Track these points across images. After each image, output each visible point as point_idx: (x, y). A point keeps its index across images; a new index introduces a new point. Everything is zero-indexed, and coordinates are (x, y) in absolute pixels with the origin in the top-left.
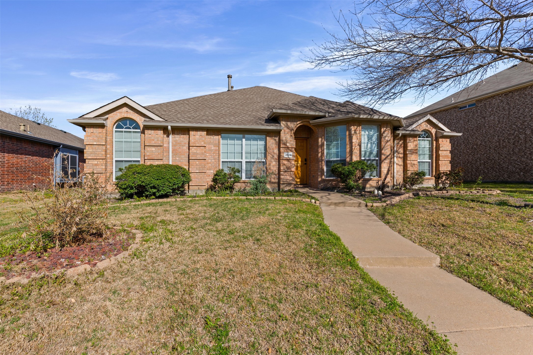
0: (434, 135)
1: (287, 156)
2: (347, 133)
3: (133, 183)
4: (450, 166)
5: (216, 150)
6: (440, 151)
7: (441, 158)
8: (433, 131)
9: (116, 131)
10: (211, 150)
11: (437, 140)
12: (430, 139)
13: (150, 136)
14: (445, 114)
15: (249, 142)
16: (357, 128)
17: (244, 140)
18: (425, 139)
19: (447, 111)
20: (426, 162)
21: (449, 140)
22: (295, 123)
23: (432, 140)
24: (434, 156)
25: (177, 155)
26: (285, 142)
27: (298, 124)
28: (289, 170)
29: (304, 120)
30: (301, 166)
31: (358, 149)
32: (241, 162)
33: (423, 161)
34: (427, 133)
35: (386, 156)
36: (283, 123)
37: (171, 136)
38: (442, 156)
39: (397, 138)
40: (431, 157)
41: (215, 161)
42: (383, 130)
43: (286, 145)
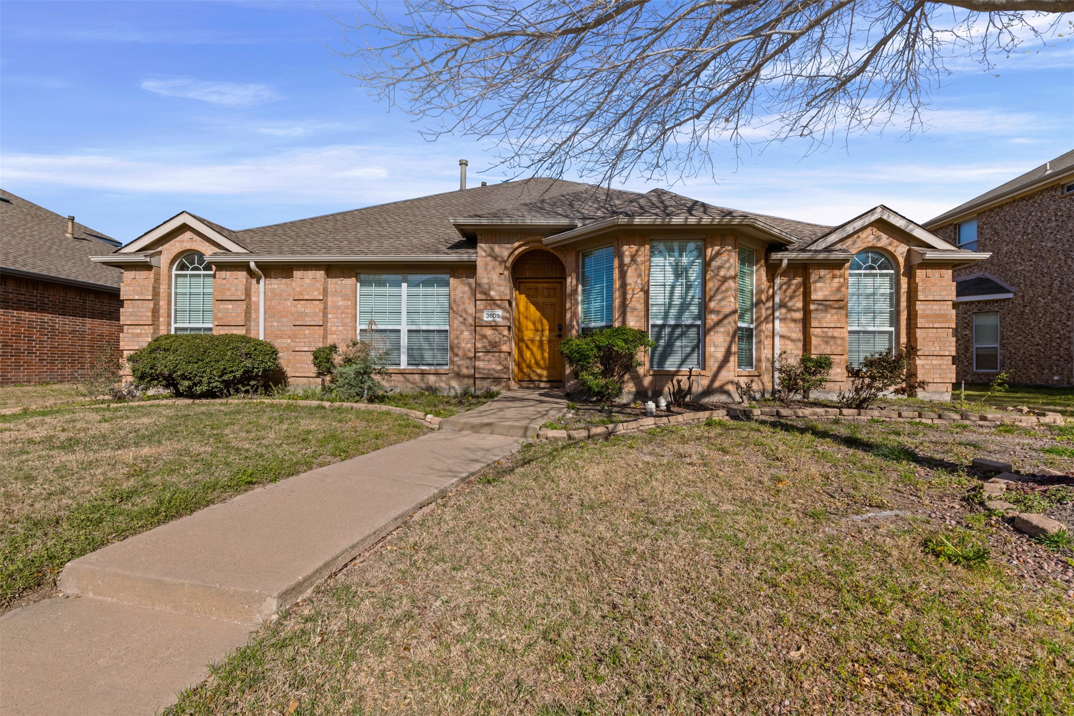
0: (901, 261)
1: (490, 319)
2: (616, 263)
3: (151, 368)
4: (954, 344)
5: (347, 307)
6: (918, 303)
7: (920, 322)
8: (900, 250)
9: (177, 276)
10: (338, 308)
11: (910, 273)
12: (892, 272)
13: (224, 282)
14: (1025, 208)
15: (415, 290)
16: (637, 251)
17: (404, 285)
18: (874, 271)
19: (1030, 198)
20: (881, 332)
21: (950, 272)
22: (509, 246)
23: (897, 274)
24: (904, 316)
25: (274, 316)
26: (487, 287)
27: (518, 247)
28: (494, 350)
29: (530, 238)
30: (550, 341)
31: (642, 301)
32: (399, 331)
33: (871, 329)
34: (883, 256)
35: (721, 316)
36: (481, 248)
37: (262, 281)
38: (926, 316)
39: (780, 271)
40: (895, 319)
41: (345, 330)
42: (709, 252)
43: (489, 295)
